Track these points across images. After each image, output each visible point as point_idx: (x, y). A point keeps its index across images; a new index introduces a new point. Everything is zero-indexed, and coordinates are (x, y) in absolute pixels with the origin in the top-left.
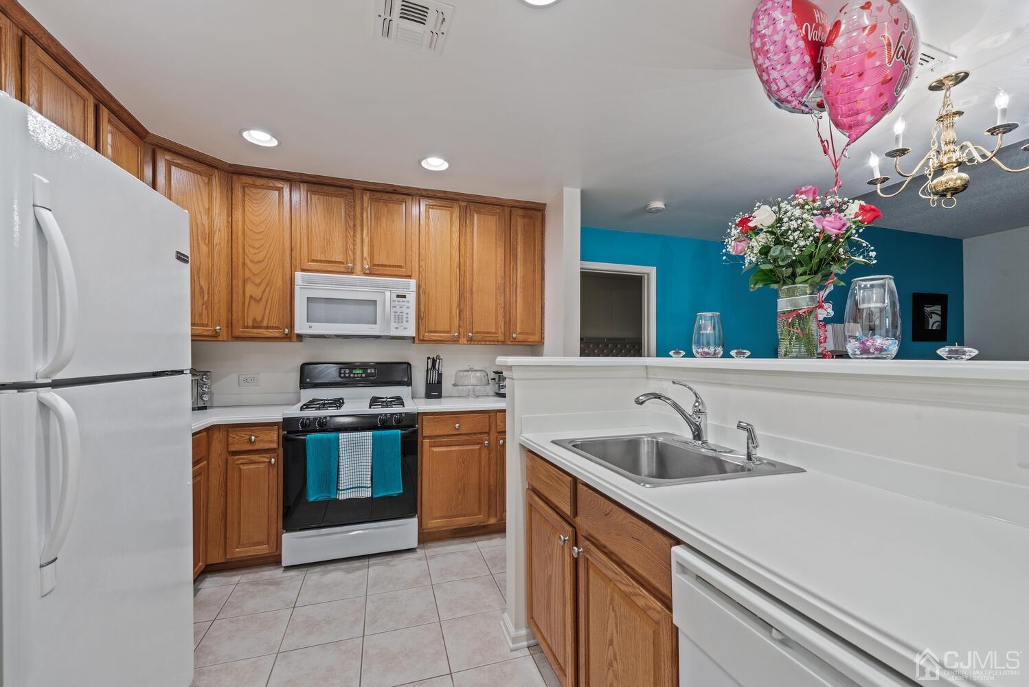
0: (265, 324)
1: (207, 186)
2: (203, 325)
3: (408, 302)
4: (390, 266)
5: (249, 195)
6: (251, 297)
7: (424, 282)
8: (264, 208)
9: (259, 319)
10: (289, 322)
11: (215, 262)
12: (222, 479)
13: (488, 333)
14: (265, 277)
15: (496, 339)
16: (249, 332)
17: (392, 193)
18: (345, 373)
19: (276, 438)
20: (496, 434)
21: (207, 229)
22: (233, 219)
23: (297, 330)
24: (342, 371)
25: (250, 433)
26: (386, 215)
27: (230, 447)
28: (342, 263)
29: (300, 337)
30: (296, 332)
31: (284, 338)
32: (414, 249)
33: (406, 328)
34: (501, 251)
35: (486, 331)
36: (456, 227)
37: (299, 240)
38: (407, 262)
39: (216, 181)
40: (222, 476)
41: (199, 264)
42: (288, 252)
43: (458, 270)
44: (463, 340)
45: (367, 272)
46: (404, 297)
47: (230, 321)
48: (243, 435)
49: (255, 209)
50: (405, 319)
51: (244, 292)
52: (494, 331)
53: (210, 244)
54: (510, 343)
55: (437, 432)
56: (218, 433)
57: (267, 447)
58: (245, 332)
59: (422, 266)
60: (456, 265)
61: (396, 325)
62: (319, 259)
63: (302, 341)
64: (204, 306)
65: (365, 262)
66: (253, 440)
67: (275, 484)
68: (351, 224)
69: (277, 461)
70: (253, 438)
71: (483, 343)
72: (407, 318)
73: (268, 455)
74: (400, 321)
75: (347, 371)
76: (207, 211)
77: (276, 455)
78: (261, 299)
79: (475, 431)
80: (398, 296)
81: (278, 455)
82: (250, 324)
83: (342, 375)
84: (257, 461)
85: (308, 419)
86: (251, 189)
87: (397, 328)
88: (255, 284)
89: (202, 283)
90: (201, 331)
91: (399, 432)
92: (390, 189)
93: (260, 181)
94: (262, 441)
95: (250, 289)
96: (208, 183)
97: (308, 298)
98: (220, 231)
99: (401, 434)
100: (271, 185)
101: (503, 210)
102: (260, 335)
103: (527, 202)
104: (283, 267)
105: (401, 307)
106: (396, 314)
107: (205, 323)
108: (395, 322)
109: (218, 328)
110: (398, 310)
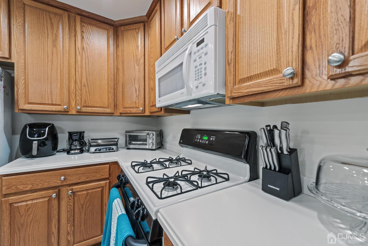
0: (154, 103)
3: (206, 45)
6: (151, 88)
8: (154, 30)
24: (197, 137)
33: (204, 85)
46: (203, 41)
49: (152, 33)
50: (203, 72)
61: (196, 83)
62: (167, 46)
72: (205, 69)
75: (199, 137)
80: (198, 44)
82: (151, 105)
83: (196, 140)
87: (197, 87)
88: (152, 80)
90: (135, 111)
97: (159, 79)
105: (200, 57)
106: (197, 69)
107: (137, 106)
108: (196, 80)
109: (141, 108)
110: (197, 63)
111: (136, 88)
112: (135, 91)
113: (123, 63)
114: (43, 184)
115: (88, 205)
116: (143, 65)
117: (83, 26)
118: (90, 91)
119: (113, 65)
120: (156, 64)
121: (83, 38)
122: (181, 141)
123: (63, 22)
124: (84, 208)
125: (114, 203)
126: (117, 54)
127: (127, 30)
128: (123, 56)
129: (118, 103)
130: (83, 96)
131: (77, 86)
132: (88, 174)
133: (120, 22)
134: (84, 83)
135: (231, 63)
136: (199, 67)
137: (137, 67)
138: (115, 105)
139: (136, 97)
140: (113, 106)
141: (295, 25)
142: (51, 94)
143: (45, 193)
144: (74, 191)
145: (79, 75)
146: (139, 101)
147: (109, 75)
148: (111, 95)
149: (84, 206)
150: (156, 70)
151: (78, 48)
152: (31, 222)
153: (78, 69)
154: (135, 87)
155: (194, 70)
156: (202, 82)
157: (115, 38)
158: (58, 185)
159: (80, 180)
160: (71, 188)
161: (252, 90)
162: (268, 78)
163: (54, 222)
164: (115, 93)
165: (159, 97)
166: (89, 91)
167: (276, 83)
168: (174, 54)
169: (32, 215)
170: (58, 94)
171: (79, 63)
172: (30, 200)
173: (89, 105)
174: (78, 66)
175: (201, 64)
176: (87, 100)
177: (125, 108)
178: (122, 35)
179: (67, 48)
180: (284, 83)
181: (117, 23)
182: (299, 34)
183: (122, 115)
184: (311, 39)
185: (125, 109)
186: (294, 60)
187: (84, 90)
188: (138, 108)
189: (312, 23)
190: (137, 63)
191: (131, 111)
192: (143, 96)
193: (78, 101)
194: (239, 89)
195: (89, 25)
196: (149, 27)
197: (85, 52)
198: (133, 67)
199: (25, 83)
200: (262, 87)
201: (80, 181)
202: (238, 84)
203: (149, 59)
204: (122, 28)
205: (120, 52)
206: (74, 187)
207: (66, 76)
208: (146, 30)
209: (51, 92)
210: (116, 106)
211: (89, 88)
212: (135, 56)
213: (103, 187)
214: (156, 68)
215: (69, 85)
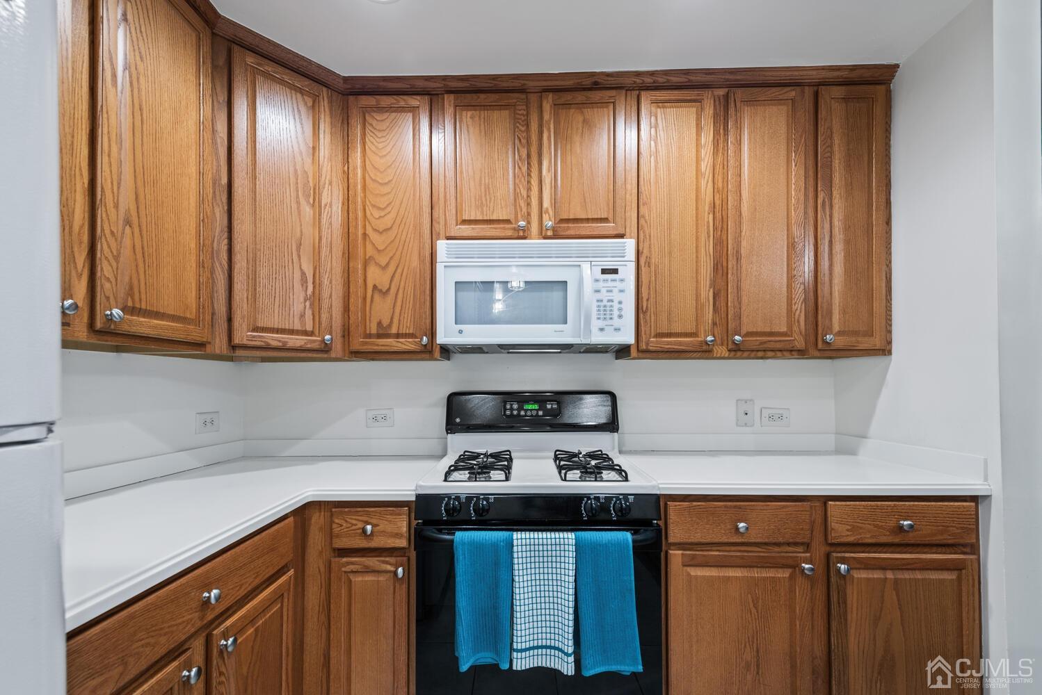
0: (394, 330)
1: (311, 111)
2: (305, 333)
3: (622, 280)
4: (588, 220)
5: (371, 125)
6: (375, 287)
7: (647, 244)
8: (392, 144)
9: (385, 322)
10: (428, 326)
11: (324, 233)
12: (323, 594)
13: (771, 334)
14: (394, 254)
15: (789, 347)
16: (373, 344)
17: (590, 89)
18: (512, 409)
19: (405, 529)
20: (826, 549)
21: (311, 180)
22: (350, 166)
23: (441, 339)
24: (508, 407)
25: (365, 518)
26: (580, 131)
27: (334, 540)
28: (508, 221)
29: (446, 351)
30: (438, 342)
31: (421, 352)
32: (629, 187)
33: (617, 330)
34: (797, 173)
35: (768, 330)
36: (707, 137)
37: (443, 189)
38: (618, 209)
39: (324, 104)
40: (323, 589)
41: (298, 234)
42: (427, 210)
43: (711, 216)
44: (721, 350)
45: (550, 233)
46: (615, 271)
47: (346, 327)
48: (354, 522)
49: (380, 146)
50: (616, 313)
51: (365, 281)
52: (784, 329)
53: (317, 204)
54: (817, 354)
55: (697, 537)
56: (318, 514)
57: (393, 545)
58: (366, 343)
59: (644, 217)
60: (707, 208)
61: (601, 324)
62: (472, 218)
63: (449, 360)
64: (308, 304)
65: (545, 217)
66: (369, 532)
67: (404, 611)
68: (524, 153)
69: (407, 572)
70: (369, 528)
71: (760, 354)
72: (620, 309)
73: (392, 560)
74: (608, 316)
75: (515, 406)
76: (311, 151)
77: (405, 559)
78: (389, 289)
79: (781, 540)
80: (604, 271)
81: (409, 560)
82: (374, 331)
83: (508, 413)
84: (377, 569)
85: (458, 498)
86: (374, 114)
87: (602, 330)
88: (380, 266)
89: (305, 267)
90: (302, 343)
91: (627, 537)
92: (587, 82)
93: (386, 101)
94: (383, 533)
95: (375, 276)
96: (313, 106)
97: (456, 283)
98: (330, 183)
99: (634, 541)
100: (402, 104)
101: (803, 92)
102: (388, 349)
103: (854, 68)
104: (421, 236)
105: (609, 291)
106: (601, 304)
108: (599, 319)
109: (328, 337)
110: (603, 297)
111: (303, 274)
112: (302, 280)
115: (255, 677)
118: (146, 248)
130: (122, 267)
134: (128, 210)
135: (646, 312)
136: (607, 303)
139: (305, 302)
145: (111, 171)
153: (110, 146)
154: (301, 268)
155: (597, 304)
156: (612, 325)
159: (243, 589)
161: (672, 347)
162: (689, 339)
165: (458, 323)
166: (143, 248)
167: (696, 345)
173: (143, 307)
174: (109, 132)
175: (610, 301)
176: (135, 282)
177: (256, 329)
185: (260, 334)
187: (128, 241)
191: (285, 343)
193: (107, 284)
194: (659, 342)
198: (294, 206)
200: (683, 346)
201: (241, 594)
202: (656, 338)
211: (145, 236)
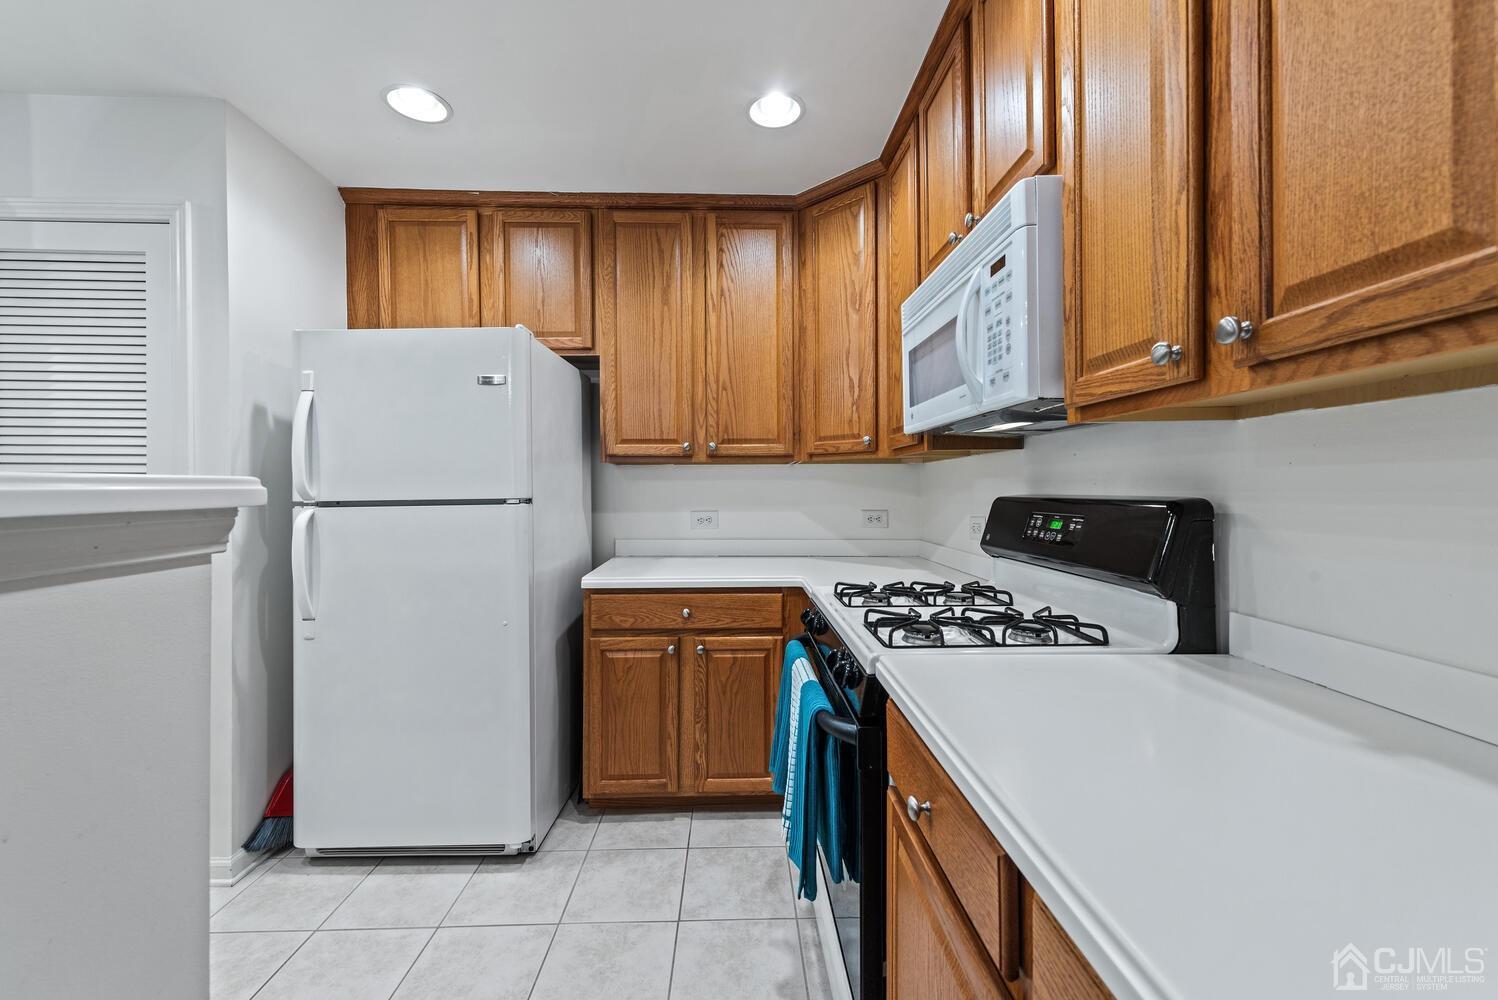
2: (851, 438)
3: (1009, 275)
8: (901, 203)
18: (1034, 526)
24: (1032, 522)
39: (867, 202)
46: (1003, 262)
49: (896, 212)
50: (1004, 344)
58: (892, 440)
61: (992, 372)
62: (934, 255)
75: (1040, 521)
80: (994, 270)
83: (1029, 532)
87: (993, 381)
89: (852, 373)
97: (910, 353)
105: (998, 305)
106: (991, 333)
107: (856, 432)
108: (990, 362)
109: (866, 438)
110: (993, 319)
111: (851, 380)
112: (850, 386)
113: (816, 310)
114: (652, 620)
115: (734, 691)
116: (871, 307)
117: (722, 235)
118: (736, 400)
119: (790, 320)
120: (902, 309)
121: (722, 265)
122: (988, 537)
123: (682, 241)
124: (728, 695)
125: (794, 667)
126: (800, 287)
127: (829, 213)
128: (816, 290)
129: (803, 426)
130: (721, 416)
131: (709, 391)
132: (734, 612)
133: (809, 197)
134: (724, 382)
135: (1070, 318)
136: (996, 330)
137: (854, 317)
138: (797, 431)
139: (853, 406)
140: (789, 435)
141: (1181, 239)
142: (660, 416)
143: (655, 641)
144: (708, 647)
145: (713, 362)
146: (859, 417)
147: (781, 349)
148: (786, 406)
149: (728, 689)
150: (903, 326)
151: (712, 295)
152: (632, 698)
153: (712, 348)
154: (849, 375)
155: (988, 335)
156: (1001, 370)
157: (796, 242)
158: (677, 627)
159: (720, 623)
160: (702, 638)
161: (1108, 390)
162: (1140, 361)
163: (671, 710)
164: (797, 399)
165: (912, 405)
166: (734, 400)
167: (1152, 374)
168: (944, 287)
169: (633, 685)
170: (673, 414)
171: (714, 331)
172: (632, 650)
173: (735, 438)
174: (711, 341)
175: (999, 323)
176: (729, 423)
177: (820, 439)
178: (816, 231)
179: (690, 301)
180: (1164, 374)
181: (799, 201)
182: (1188, 261)
183: (815, 459)
184: (1217, 270)
185: (821, 441)
186: (1180, 322)
187: (724, 400)
188: (859, 436)
189: (1219, 233)
190: (854, 303)
191: (838, 448)
192: (871, 401)
193: (711, 429)
194: (1088, 384)
195: (736, 228)
196: (890, 193)
197: (725, 302)
198: (845, 319)
199: (616, 397)
200: (1128, 382)
201: (718, 625)
202: (1087, 373)
203: (888, 287)
204: (815, 211)
205: (810, 279)
206: (707, 638)
207: (687, 369)
208: (880, 201)
209: (660, 410)
210: (798, 436)
211: (735, 391)
212: (848, 285)
213: (768, 650)
214: (903, 321)
215: (693, 391)
